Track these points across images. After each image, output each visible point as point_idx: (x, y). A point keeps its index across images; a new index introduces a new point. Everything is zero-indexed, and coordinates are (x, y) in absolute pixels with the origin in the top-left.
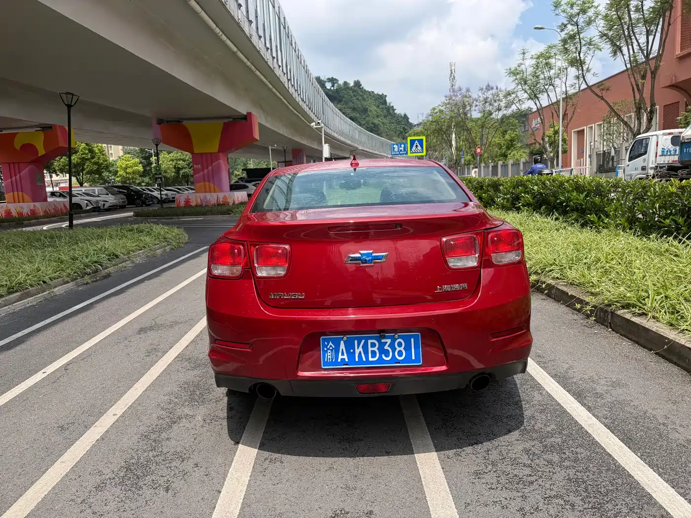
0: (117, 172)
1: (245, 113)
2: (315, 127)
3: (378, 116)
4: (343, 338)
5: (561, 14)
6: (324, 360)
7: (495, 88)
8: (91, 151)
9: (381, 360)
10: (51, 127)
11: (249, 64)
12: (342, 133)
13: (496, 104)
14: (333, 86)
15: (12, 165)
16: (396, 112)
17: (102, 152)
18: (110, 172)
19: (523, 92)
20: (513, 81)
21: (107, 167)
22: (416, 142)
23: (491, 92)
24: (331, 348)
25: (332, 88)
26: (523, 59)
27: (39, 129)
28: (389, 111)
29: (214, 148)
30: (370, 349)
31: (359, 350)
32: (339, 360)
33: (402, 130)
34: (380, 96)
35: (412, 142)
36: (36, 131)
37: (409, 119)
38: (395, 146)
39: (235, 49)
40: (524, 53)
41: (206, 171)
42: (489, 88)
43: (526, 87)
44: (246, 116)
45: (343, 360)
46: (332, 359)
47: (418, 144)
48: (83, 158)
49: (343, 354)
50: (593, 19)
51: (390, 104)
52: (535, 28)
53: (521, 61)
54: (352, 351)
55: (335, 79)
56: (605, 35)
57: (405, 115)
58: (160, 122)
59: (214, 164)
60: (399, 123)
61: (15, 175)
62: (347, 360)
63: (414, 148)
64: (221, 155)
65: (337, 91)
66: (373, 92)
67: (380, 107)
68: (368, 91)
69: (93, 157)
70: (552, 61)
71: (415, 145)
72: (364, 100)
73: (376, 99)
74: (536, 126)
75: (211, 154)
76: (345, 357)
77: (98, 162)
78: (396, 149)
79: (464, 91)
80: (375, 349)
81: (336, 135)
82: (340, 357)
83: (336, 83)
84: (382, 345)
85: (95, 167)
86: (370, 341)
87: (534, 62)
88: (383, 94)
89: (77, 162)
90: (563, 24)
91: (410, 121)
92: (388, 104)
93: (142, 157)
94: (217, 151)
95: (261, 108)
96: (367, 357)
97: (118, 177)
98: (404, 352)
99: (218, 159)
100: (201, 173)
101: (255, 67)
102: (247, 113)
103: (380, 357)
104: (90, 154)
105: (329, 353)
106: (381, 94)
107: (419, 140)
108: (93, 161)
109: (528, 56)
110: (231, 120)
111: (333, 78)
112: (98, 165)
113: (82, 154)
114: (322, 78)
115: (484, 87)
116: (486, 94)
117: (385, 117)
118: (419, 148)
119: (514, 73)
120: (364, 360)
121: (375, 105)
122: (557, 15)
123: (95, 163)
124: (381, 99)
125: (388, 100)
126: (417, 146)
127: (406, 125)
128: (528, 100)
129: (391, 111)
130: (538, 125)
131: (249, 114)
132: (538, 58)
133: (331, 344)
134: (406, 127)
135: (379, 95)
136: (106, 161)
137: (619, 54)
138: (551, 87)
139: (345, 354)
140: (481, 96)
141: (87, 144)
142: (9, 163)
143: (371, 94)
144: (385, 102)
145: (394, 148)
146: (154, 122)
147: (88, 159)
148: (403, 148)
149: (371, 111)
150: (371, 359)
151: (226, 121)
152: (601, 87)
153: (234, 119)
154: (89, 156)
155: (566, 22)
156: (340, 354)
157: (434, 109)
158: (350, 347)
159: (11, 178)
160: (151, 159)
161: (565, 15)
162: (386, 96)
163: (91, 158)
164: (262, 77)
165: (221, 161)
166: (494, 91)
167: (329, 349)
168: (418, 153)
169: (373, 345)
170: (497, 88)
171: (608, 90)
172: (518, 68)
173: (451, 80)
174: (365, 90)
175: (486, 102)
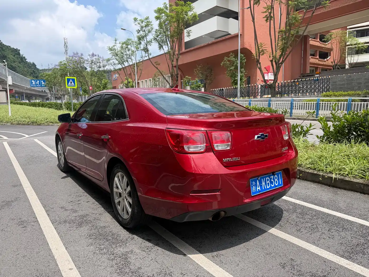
3: (14, 62)
4: (258, 179)
5: (138, 25)
6: (252, 192)
7: (97, 56)
9: (271, 187)
13: (98, 64)
16: (27, 60)
19: (116, 60)
20: (110, 54)
22: (71, 80)
23: (95, 57)
24: (254, 185)
26: (115, 43)
28: (23, 60)
30: (267, 182)
31: (263, 184)
32: (257, 190)
33: (32, 72)
34: (16, 50)
35: (68, 80)
37: (36, 66)
38: (33, 81)
40: (116, 40)
42: (93, 55)
43: (117, 58)
46: (255, 190)
47: (72, 81)
50: (150, 30)
51: (22, 55)
52: (122, 29)
53: (114, 44)
56: (156, 39)
57: (33, 63)
60: (30, 67)
62: (260, 190)
63: (69, 83)
66: (10, 47)
67: (16, 56)
68: (6, 45)
70: (129, 47)
71: (70, 82)
72: (4, 50)
73: (13, 51)
74: (116, 78)
78: (34, 83)
79: (80, 55)
80: (269, 182)
84: (271, 179)
86: (267, 178)
87: (120, 45)
88: (17, 49)
90: (138, 30)
91: (37, 67)
92: (21, 55)
96: (266, 187)
98: (277, 181)
103: (271, 185)
105: (254, 188)
106: (15, 48)
107: (72, 79)
109: (118, 42)
115: (91, 54)
116: (92, 58)
117: (20, 63)
118: (73, 83)
119: (111, 49)
121: (12, 55)
122: (136, 25)
124: (16, 52)
125: (21, 53)
126: (71, 82)
127: (35, 69)
128: (118, 64)
129: (24, 60)
130: (117, 78)
132: (123, 44)
133: (254, 182)
134: (35, 70)
135: (14, 49)
137: (162, 49)
138: (130, 60)
139: (259, 187)
140: (90, 59)
143: (8, 47)
144: (19, 54)
145: (32, 82)
148: (38, 83)
149: (9, 58)
150: (268, 187)
152: (156, 63)
155: (140, 29)
156: (257, 187)
157: (61, 62)
158: (260, 183)
161: (139, 25)
162: (19, 50)
166: (97, 57)
168: (72, 86)
170: (98, 56)
171: (159, 65)
172: (113, 47)
173: (65, 48)
174: (4, 45)
175: (92, 62)
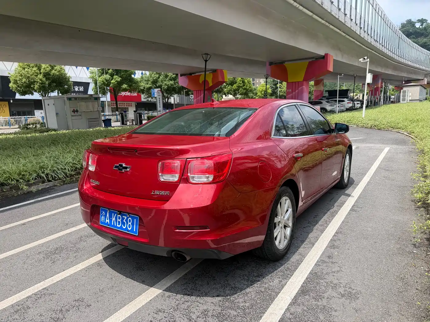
0: (257, 93)
1: (324, 55)
2: (362, 61)
4: (108, 210)
6: (101, 220)
8: (243, 82)
9: (121, 227)
10: (216, 71)
11: (323, 22)
12: (417, 61)
14: (422, 25)
15: (198, 91)
17: (249, 82)
18: (253, 93)
21: (251, 91)
25: (421, 27)
27: (211, 72)
29: (300, 78)
30: (118, 220)
31: (114, 219)
32: (106, 222)
36: (210, 73)
39: (311, 14)
41: (294, 93)
44: (324, 56)
45: (107, 222)
46: (104, 221)
48: (239, 86)
49: (108, 220)
54: (111, 219)
55: (425, 19)
58: (271, 64)
59: (299, 89)
61: (199, 97)
62: (109, 223)
64: (305, 82)
65: (425, 29)
69: (244, 86)
75: (298, 82)
76: (108, 221)
77: (246, 88)
80: (120, 220)
81: (410, 63)
82: (107, 221)
83: (425, 23)
84: (123, 219)
85: (245, 91)
86: (118, 216)
89: (236, 88)
93: (274, 84)
94: (302, 80)
95: (339, 49)
97: (257, 96)
98: (131, 226)
99: (302, 85)
100: (291, 94)
101: (329, 23)
102: (325, 54)
103: (121, 226)
104: (242, 84)
105: (103, 217)
108: (243, 87)
110: (314, 59)
111: (422, 19)
112: (246, 90)
113: (239, 84)
114: (413, 20)
120: (115, 225)
123: (245, 89)
131: (326, 55)
133: (104, 212)
136: (251, 87)
141: (242, 78)
142: (197, 91)
146: (268, 64)
147: (241, 87)
150: (118, 226)
151: (310, 60)
153: (316, 58)
154: (242, 85)
158: (110, 216)
159: (197, 98)
160: (277, 85)
163: (243, 86)
164: (335, 29)
165: (304, 87)
167: (103, 215)
169: (119, 219)
